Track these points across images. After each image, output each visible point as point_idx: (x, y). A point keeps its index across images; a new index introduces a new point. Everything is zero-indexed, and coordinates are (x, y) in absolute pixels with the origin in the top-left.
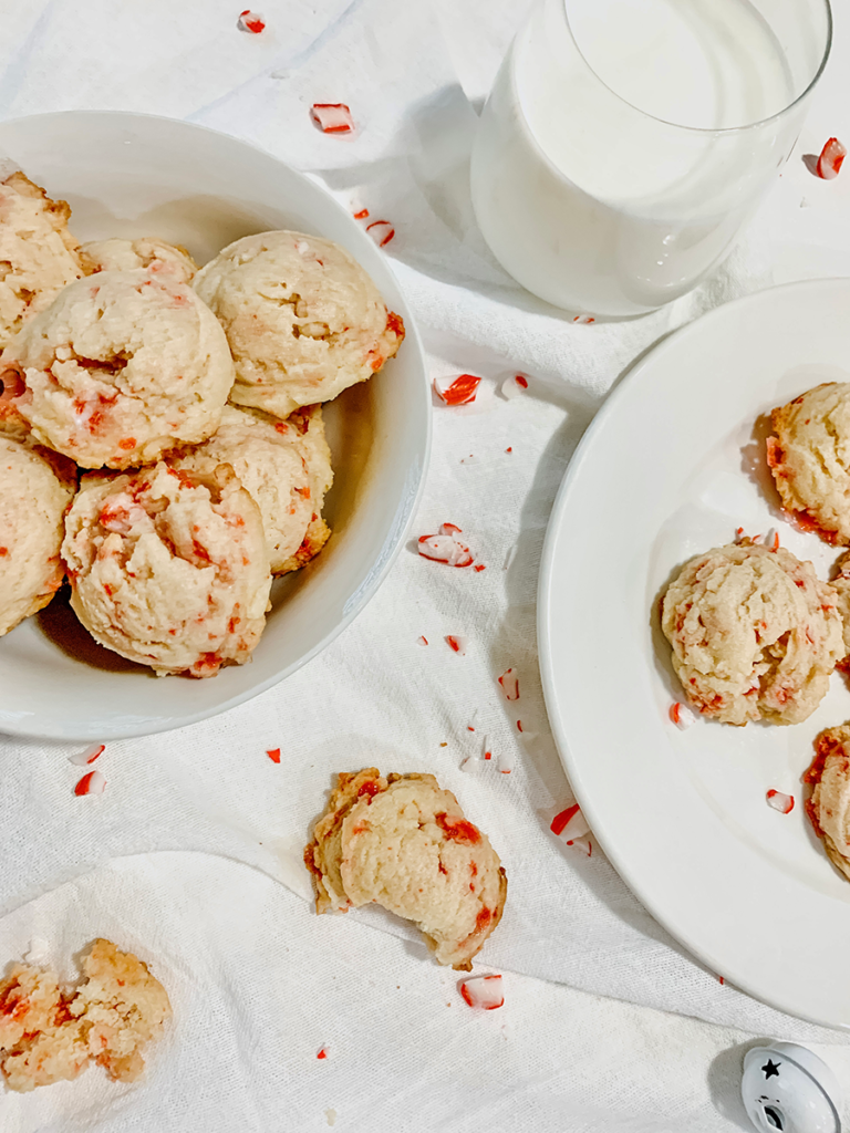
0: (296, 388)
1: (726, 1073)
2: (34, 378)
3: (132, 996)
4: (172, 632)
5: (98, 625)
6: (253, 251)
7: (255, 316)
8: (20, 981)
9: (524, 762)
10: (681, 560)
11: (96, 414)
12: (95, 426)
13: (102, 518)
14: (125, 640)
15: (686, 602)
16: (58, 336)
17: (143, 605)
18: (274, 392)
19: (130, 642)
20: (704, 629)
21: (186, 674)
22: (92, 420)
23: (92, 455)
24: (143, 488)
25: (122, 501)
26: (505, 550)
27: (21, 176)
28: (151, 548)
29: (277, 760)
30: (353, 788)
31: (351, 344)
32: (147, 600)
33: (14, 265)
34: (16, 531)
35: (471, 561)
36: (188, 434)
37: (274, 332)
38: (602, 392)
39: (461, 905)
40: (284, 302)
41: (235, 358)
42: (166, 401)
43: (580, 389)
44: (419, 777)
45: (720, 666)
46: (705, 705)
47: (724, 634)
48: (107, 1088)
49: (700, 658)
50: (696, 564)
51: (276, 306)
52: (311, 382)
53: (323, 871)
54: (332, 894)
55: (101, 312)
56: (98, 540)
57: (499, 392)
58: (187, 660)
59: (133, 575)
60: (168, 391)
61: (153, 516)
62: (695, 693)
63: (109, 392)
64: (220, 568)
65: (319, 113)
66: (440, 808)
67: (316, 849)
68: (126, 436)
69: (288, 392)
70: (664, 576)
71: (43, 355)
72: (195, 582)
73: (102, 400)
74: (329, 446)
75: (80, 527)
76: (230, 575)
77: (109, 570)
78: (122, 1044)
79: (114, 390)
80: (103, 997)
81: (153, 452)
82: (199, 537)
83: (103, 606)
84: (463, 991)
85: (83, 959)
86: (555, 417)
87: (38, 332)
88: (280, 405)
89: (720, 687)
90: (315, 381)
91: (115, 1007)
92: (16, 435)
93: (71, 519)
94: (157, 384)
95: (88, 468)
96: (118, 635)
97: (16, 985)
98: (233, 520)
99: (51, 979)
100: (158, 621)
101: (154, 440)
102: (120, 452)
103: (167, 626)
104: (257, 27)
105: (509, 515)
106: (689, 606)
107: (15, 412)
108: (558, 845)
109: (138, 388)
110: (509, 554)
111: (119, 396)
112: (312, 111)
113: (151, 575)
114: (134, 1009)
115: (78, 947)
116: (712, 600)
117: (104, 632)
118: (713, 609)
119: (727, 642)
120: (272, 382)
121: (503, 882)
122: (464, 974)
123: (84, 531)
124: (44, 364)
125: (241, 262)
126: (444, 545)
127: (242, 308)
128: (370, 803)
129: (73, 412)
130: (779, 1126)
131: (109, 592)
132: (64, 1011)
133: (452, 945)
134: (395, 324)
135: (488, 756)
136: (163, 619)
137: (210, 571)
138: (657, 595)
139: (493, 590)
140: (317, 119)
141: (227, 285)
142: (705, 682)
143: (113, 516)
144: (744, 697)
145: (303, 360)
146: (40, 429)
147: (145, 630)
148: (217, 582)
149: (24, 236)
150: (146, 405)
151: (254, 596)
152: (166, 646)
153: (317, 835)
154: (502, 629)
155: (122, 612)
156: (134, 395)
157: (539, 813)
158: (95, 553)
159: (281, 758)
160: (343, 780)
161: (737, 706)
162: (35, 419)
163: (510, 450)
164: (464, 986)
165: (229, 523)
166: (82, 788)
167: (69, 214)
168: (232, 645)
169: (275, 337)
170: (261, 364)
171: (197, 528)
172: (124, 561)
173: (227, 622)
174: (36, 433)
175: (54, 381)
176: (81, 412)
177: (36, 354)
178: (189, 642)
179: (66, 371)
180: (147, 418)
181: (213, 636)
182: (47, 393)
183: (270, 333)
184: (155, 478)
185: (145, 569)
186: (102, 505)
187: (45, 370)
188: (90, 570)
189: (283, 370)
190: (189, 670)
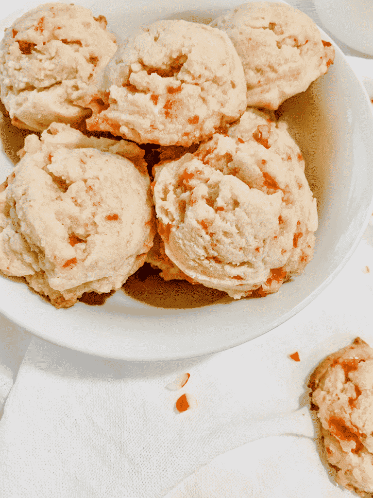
0: (284, 83)
2: (117, 92)
4: (257, 249)
5: (194, 261)
11: (168, 102)
12: (169, 110)
13: (183, 183)
14: (218, 266)
16: (131, 57)
17: (234, 230)
18: (270, 89)
19: (223, 267)
21: (257, 293)
22: (166, 107)
23: (169, 133)
28: (231, 186)
31: (310, 52)
32: (237, 226)
33: (83, 43)
34: (121, 202)
36: (230, 111)
37: (265, 46)
40: (265, 28)
42: (215, 85)
51: (261, 30)
52: (293, 76)
55: (156, 38)
56: (185, 196)
58: (259, 277)
59: (221, 209)
61: (221, 171)
63: (175, 84)
64: (284, 192)
68: (192, 115)
69: (278, 86)
71: (122, 73)
72: (270, 205)
73: (171, 90)
75: (166, 192)
76: (292, 197)
77: (201, 210)
79: (179, 82)
81: (210, 125)
82: (268, 169)
83: (201, 240)
90: (295, 75)
92: (102, 148)
93: (158, 189)
94: (210, 70)
96: (213, 263)
98: (285, 156)
100: (247, 242)
103: (254, 244)
107: (106, 120)
109: (197, 76)
113: (236, 204)
117: (200, 265)
120: (268, 81)
124: (122, 80)
125: (224, 22)
127: (240, 37)
129: (151, 103)
131: (205, 227)
136: (251, 239)
137: (279, 194)
143: (191, 176)
145: (286, 61)
147: (237, 252)
148: (284, 204)
151: (310, 213)
152: (250, 264)
155: (218, 241)
156: (195, 81)
158: (183, 207)
162: (123, 117)
165: (282, 159)
167: (106, 22)
168: (296, 258)
169: (267, 49)
170: (258, 70)
171: (264, 162)
172: (211, 202)
173: (293, 238)
174: (124, 130)
175: (132, 88)
176: (156, 104)
177: (114, 76)
178: (267, 259)
179: (140, 78)
180: (204, 100)
181: (284, 251)
182: (130, 96)
183: (263, 47)
184: (216, 143)
185: (231, 201)
186: (181, 171)
187: (124, 85)
188: (182, 220)
189: (274, 71)
190: (261, 288)
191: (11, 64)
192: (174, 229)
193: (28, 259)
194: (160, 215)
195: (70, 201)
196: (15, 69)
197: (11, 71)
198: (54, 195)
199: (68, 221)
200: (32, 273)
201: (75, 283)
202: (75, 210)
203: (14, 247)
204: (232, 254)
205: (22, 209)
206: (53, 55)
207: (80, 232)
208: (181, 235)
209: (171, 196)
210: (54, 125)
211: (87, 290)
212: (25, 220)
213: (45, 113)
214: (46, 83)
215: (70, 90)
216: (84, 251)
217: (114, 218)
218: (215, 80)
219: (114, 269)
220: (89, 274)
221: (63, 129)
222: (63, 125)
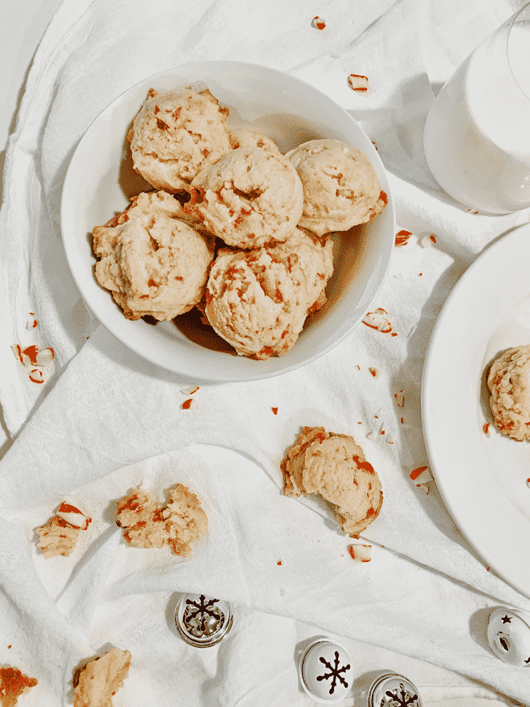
0: (331, 222)
1: (480, 622)
2: (210, 195)
3: (192, 514)
4: (257, 332)
5: (219, 323)
6: (320, 149)
7: (319, 182)
8: (138, 496)
9: (401, 440)
10: (503, 348)
11: (239, 218)
12: (238, 224)
13: (231, 272)
14: (232, 332)
15: (504, 370)
16: (227, 176)
17: (247, 316)
18: (320, 222)
19: (234, 334)
20: (512, 385)
21: (253, 356)
22: (236, 221)
23: (233, 239)
24: (254, 259)
25: (241, 264)
26: (410, 327)
27: (208, 91)
28: (255, 289)
29: (276, 413)
30: (312, 435)
31: (362, 203)
32: (249, 314)
33: (203, 137)
34: (188, 270)
35: (390, 330)
36: (278, 236)
37: (327, 191)
38: (477, 252)
39: (362, 502)
40: (334, 177)
41: (305, 202)
42: (273, 218)
43: (465, 249)
44: (345, 437)
45: (517, 406)
46: (503, 426)
47: (522, 389)
48: (171, 558)
49: (507, 400)
50: (512, 351)
51: (330, 178)
52: (339, 220)
53: (291, 473)
54: (295, 485)
55: (249, 169)
56: (228, 282)
57: (419, 242)
58: (257, 348)
59: (245, 301)
60: (277, 213)
61: (256, 274)
62: (500, 419)
63: (248, 208)
64: (286, 304)
65: (353, 79)
66: (356, 453)
67: (288, 461)
68: (251, 232)
69: (326, 223)
70: (492, 356)
71: (218, 185)
72: (274, 309)
73: (243, 211)
74: (334, 255)
75: (218, 273)
76: (289, 309)
77: (232, 296)
78: (184, 537)
79: (251, 208)
80: (179, 512)
81: (261, 242)
82: (280, 288)
83: (226, 314)
84: (351, 550)
85: (171, 491)
86: (447, 261)
87: (215, 172)
88: (320, 229)
89: (515, 417)
90: (341, 219)
91: (183, 518)
92: (189, 222)
93: (214, 270)
94: (272, 208)
95: (230, 244)
96: (229, 329)
97: (135, 497)
98: (296, 283)
99: (152, 499)
100: (252, 326)
101: (263, 236)
102: (247, 240)
103: (256, 329)
104: (321, 26)
105: (415, 309)
106: (505, 373)
107: (197, 211)
108: (412, 486)
109: (262, 209)
110: (412, 329)
111: (252, 212)
112: (349, 78)
113: (254, 302)
114: (192, 521)
115: (167, 486)
116: (519, 371)
117: (222, 327)
118: (518, 376)
119: (524, 393)
120: (320, 217)
121: (382, 498)
122: (354, 541)
123: (221, 276)
124: (216, 189)
125: (312, 153)
126: (378, 319)
127: (313, 177)
128: (321, 443)
129: (228, 215)
130: (506, 649)
131: (231, 307)
132: (158, 516)
133: (353, 522)
134: (383, 196)
135: (383, 433)
136: (255, 325)
137: (282, 304)
138: (487, 366)
139: (400, 348)
140: (350, 83)
141: (305, 164)
142: (507, 413)
143: (237, 271)
144: (526, 426)
145: (338, 208)
146: (208, 221)
147: (244, 329)
148: (283, 311)
149: (210, 122)
150: (264, 218)
152: (251, 339)
153: (290, 455)
154: (401, 370)
155: (236, 318)
156: (260, 212)
157: (404, 468)
158: (225, 288)
159: (278, 412)
160: (306, 431)
161: (521, 429)
162: (208, 216)
163: (421, 274)
164: (352, 548)
165: (294, 283)
166: (186, 405)
167: (228, 115)
168: (281, 345)
169: (327, 194)
170: (316, 207)
171: (279, 283)
172: (241, 293)
173: (282, 332)
174: (206, 223)
175: (221, 198)
176: (232, 216)
177: (212, 183)
178: (262, 339)
179: (228, 194)
180: (263, 224)
181: (274, 338)
182: (217, 204)
183: (325, 192)
184: (260, 256)
185: (251, 299)
186: (232, 265)
187: (216, 192)
188: (221, 296)
189: (326, 211)
190: (255, 354)
191: (147, 133)
192: (214, 299)
193: (119, 282)
194: (209, 286)
195: (157, 258)
196: (148, 137)
197: (145, 137)
198: (148, 250)
199: (151, 271)
200: (118, 291)
201: (143, 309)
202: (158, 266)
203: (112, 272)
204: (241, 329)
205: (126, 252)
206: (179, 140)
207: (157, 280)
208: (216, 306)
209: (220, 278)
210: (162, 193)
211: (148, 314)
212: (125, 260)
213: (159, 179)
214: (167, 158)
215: (182, 169)
216: (155, 293)
217: (180, 279)
218: (274, 215)
219: (170, 309)
220: (154, 307)
221: (168, 198)
222: (168, 195)
